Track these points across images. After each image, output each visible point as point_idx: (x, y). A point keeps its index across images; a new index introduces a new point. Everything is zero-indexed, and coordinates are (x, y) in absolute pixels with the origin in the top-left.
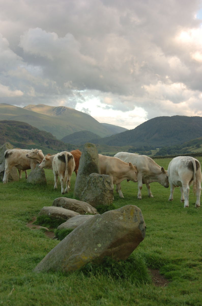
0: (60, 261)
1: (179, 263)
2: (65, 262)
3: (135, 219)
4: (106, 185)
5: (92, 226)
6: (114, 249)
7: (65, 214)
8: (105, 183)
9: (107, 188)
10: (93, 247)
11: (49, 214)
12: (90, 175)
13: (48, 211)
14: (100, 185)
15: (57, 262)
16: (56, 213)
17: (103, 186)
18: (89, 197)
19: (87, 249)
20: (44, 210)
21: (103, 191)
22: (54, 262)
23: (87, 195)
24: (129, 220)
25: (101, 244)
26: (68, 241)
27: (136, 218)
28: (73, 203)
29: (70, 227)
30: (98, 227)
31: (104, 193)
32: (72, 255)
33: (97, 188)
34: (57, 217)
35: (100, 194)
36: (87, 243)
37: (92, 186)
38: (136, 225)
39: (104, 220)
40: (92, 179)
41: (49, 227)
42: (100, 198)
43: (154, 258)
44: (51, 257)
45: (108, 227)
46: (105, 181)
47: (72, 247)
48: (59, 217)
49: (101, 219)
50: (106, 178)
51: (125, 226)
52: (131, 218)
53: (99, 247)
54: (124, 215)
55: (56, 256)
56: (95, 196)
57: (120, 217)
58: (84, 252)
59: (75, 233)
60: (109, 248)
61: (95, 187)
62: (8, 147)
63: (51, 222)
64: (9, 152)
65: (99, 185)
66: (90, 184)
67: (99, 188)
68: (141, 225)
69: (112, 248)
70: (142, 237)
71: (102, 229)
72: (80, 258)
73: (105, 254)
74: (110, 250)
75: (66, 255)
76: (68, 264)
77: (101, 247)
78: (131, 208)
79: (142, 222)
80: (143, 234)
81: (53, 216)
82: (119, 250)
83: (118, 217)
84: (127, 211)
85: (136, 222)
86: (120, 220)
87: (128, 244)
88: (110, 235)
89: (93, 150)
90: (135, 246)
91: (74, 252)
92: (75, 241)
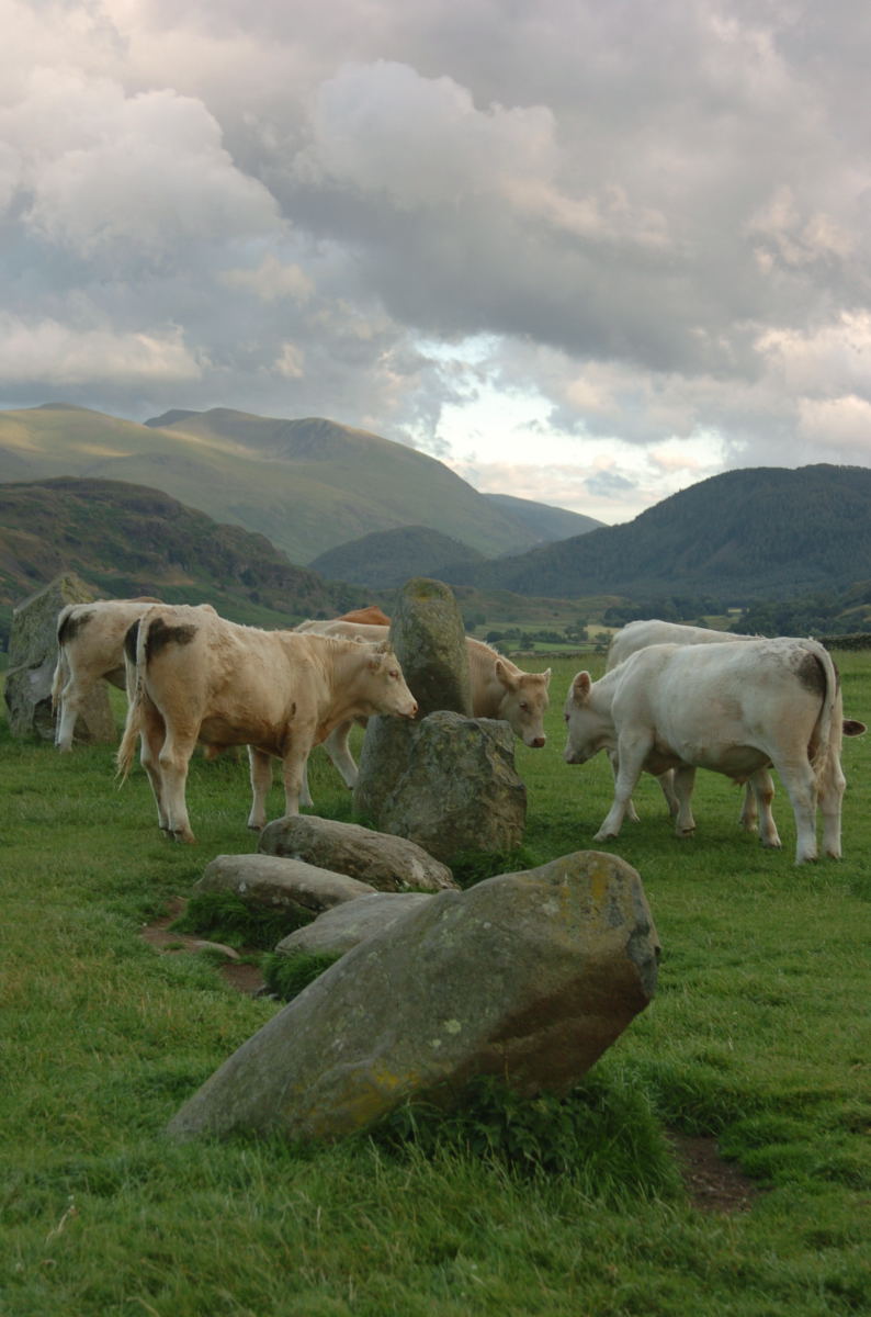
0: (278, 1093)
1: (808, 1110)
2: (301, 1096)
3: (612, 915)
4: (493, 764)
5: (420, 941)
6: (517, 1043)
7: (311, 889)
8: (488, 756)
9: (499, 777)
10: (427, 1033)
11: (243, 888)
12: (426, 718)
13: (236, 874)
14: (467, 762)
15: (265, 1097)
16: (273, 881)
17: (483, 770)
18: (419, 818)
19: (398, 1041)
20: (219, 872)
21: (479, 791)
22: (255, 1096)
23: (408, 806)
24: (588, 915)
25: (458, 1021)
26: (318, 1007)
27: (617, 908)
28: (348, 841)
29: (330, 946)
30: (450, 944)
31: (486, 800)
32: (330, 1066)
33: (454, 775)
34: (276, 900)
35: (466, 802)
36: (400, 1015)
37: (432, 769)
38: (617, 939)
39: (473, 916)
40: (435, 739)
41: (239, 944)
42: (465, 822)
43: (694, 1088)
44: (239, 1074)
45: (494, 945)
46: (489, 747)
47: (334, 1030)
48: (287, 900)
49: (461, 911)
50: (493, 733)
51: (569, 943)
52: (596, 909)
53: (448, 1034)
54: (561, 897)
55: (263, 1070)
56: (445, 811)
57: (545, 906)
58: (386, 1056)
59: (348, 972)
60: (494, 1039)
61: (448, 772)
62: (70, 593)
63: (248, 921)
64: (76, 615)
65: (464, 762)
66: (425, 761)
67: (462, 778)
68: (636, 940)
69: (510, 1040)
70: (643, 992)
71: (466, 955)
72: (365, 1078)
73: (477, 1063)
74: (499, 1047)
75: (305, 1068)
76: (314, 1105)
77: (458, 1035)
78: (596, 864)
79: (643, 929)
80: (647, 981)
81: (257, 896)
82: (539, 1051)
83: (536, 906)
84: (579, 876)
85: (615, 925)
86: (546, 918)
87: (581, 1022)
88: (499, 981)
89: (443, 611)
90: (610, 1032)
91: (341, 1055)
92: (345, 1004)
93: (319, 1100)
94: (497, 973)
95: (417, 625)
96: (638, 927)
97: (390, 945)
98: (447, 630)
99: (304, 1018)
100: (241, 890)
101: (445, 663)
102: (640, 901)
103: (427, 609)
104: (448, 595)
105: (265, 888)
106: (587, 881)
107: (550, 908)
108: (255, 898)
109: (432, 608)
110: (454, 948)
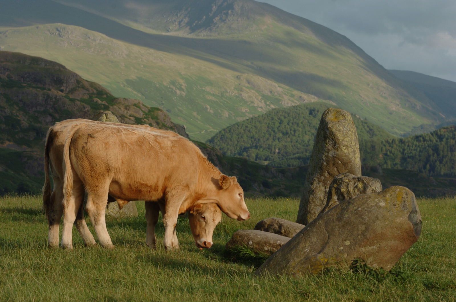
2: (294, 267)
3: (404, 206)
6: (369, 249)
10: (338, 245)
13: (248, 237)
24: (395, 207)
25: (349, 241)
27: (405, 204)
39: (355, 206)
45: (362, 215)
47: (305, 246)
51: (388, 215)
52: (398, 205)
53: (346, 245)
54: (386, 201)
57: (380, 203)
58: (324, 253)
59: (310, 227)
68: (412, 215)
69: (367, 247)
70: (414, 234)
71: (352, 219)
72: (317, 260)
73: (355, 255)
74: (363, 249)
75: (295, 258)
76: (299, 269)
77: (349, 245)
78: (398, 190)
79: (414, 212)
80: (416, 230)
81: (258, 247)
82: (377, 252)
83: (377, 203)
84: (393, 194)
85: (404, 210)
86: (380, 207)
87: (392, 243)
88: (363, 227)
89: (346, 126)
90: (403, 248)
91: (308, 254)
92: (309, 237)
93: (300, 268)
94: (363, 225)
95: (332, 133)
96: (412, 211)
97: (325, 218)
98: (348, 136)
99: (295, 243)
100: (250, 244)
101: (347, 154)
102: (413, 201)
103: (337, 125)
104: (349, 118)
105: (261, 243)
106: (395, 195)
107: (382, 204)
108: (256, 248)
109: (340, 124)
110: (348, 217)
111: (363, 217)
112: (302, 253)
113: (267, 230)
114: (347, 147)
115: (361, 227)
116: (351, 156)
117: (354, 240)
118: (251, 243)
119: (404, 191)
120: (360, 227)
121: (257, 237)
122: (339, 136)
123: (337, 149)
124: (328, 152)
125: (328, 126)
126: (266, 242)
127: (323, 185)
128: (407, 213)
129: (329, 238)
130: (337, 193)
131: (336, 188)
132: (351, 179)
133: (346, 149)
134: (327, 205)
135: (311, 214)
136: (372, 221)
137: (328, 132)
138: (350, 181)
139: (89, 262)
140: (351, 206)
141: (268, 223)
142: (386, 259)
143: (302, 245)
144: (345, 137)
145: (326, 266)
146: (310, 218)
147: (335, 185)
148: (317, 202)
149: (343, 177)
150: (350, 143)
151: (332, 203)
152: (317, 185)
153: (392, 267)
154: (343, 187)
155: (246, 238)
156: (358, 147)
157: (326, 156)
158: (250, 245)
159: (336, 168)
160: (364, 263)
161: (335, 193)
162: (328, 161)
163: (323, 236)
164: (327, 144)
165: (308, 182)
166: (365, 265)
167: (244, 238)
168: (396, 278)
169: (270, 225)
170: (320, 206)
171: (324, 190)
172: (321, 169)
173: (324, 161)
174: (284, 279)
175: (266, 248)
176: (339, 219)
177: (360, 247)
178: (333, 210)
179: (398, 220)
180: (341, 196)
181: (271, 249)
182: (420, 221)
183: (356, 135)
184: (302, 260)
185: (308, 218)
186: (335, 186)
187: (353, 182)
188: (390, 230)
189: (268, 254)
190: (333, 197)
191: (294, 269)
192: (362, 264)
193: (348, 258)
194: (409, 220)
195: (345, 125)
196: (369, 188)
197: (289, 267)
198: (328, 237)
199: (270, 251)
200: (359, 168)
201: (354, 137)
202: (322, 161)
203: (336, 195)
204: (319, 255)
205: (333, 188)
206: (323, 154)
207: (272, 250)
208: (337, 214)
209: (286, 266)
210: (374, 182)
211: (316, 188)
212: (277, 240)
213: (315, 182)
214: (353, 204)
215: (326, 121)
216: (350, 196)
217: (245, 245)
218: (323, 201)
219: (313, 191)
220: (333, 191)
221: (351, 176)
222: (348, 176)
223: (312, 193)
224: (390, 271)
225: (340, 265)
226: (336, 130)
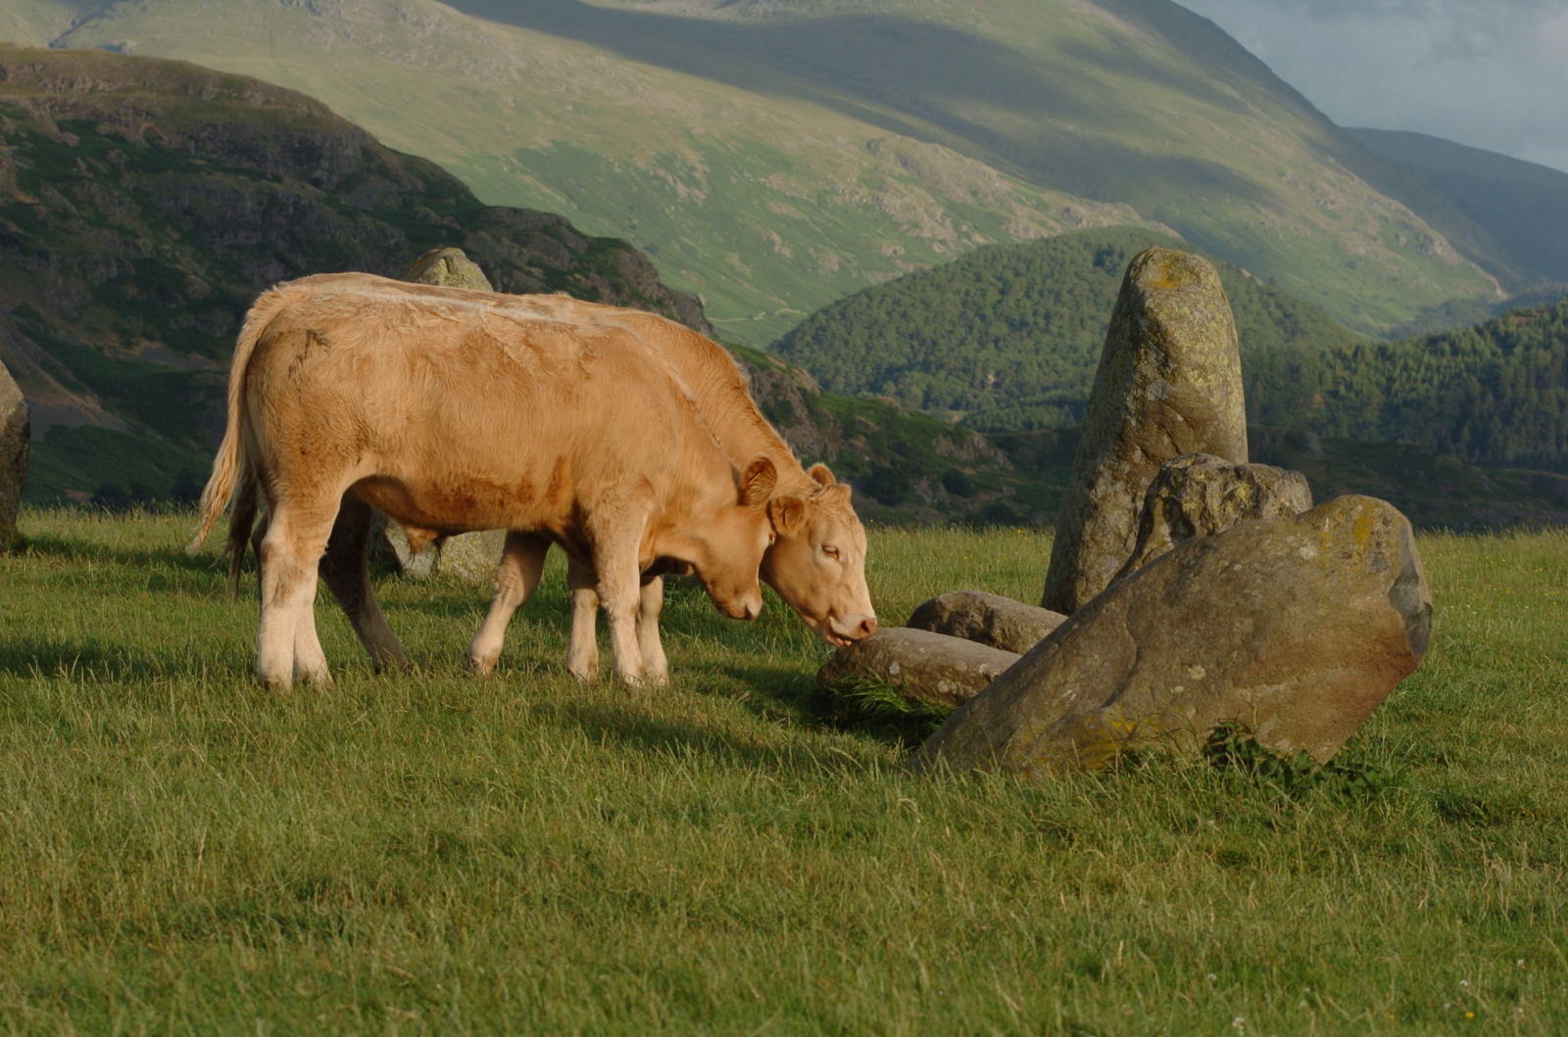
2: (1030, 746)
3: (1376, 560)
6: (1267, 691)
10: (1168, 680)
16: (940, 660)
24: (1349, 561)
25: (1203, 667)
27: (1381, 553)
30: (1197, 587)
39: (1223, 558)
48: (959, 687)
52: (1359, 554)
53: (1193, 680)
54: (1321, 542)
55: (986, 724)
57: (1303, 550)
68: (1402, 587)
69: (1258, 688)
70: (1409, 649)
71: (1214, 598)
72: (1100, 725)
73: (1222, 710)
74: (1247, 693)
75: (1033, 719)
76: (1043, 754)
77: (1202, 680)
78: (1360, 508)
79: (1409, 577)
80: (1414, 636)
81: (917, 681)
82: (1292, 703)
83: (1292, 549)
84: (1341, 520)
85: (1379, 571)
86: (1303, 562)
87: (1338, 675)
88: (1248, 624)
89: (1200, 306)
90: (1372, 691)
91: (1074, 706)
92: (1078, 655)
93: (1048, 749)
94: (1246, 616)
95: (1156, 327)
96: (1403, 574)
97: (1129, 594)
98: (1207, 337)
99: (1032, 672)
100: (892, 672)
101: (1202, 394)
102: (1407, 545)
103: (1173, 301)
104: (1211, 278)
105: (928, 670)
106: (1350, 525)
107: (1309, 552)
108: (912, 684)
109: (1182, 300)
110: (1200, 591)
111: (1247, 591)
112: (1055, 702)
113: (947, 629)
114: (1202, 369)
115: (1242, 623)
116: (1214, 401)
117: (1218, 664)
118: (895, 669)
119: (1378, 511)
120: (1238, 625)
121: (917, 652)
122: (1180, 336)
123: (1173, 377)
124: (1145, 384)
125: (1143, 304)
126: (942, 667)
127: (1126, 490)
128: (1387, 581)
129: (1139, 657)
130: (1168, 515)
131: (1166, 501)
132: (1213, 473)
133: (1199, 376)
134: (1139, 552)
135: (1087, 579)
136: (1274, 605)
137: (1143, 323)
138: (1210, 479)
139: (387, 723)
140: (1210, 558)
141: (950, 607)
142: (1319, 723)
143: (1054, 677)
144: (1197, 340)
145: (1130, 745)
146: (1083, 594)
147: (1164, 489)
148: (1108, 543)
149: (1189, 464)
150: (1211, 359)
151: (1154, 546)
152: (1107, 489)
153: (1336, 750)
154: (1188, 498)
155: (879, 655)
156: (1239, 372)
157: (1135, 398)
158: (894, 676)
159: (1169, 435)
160: (1249, 737)
161: (1165, 514)
162: (1142, 415)
163: (1120, 649)
164: (1139, 359)
165: (1080, 478)
166: (1252, 743)
167: (875, 655)
168: (1349, 783)
169: (957, 613)
170: (1117, 554)
171: (1130, 506)
172: (1122, 440)
173: (1130, 414)
174: (994, 782)
175: (943, 687)
176: (1173, 598)
177: (1236, 685)
178: (1155, 569)
179: (1358, 604)
180: (1182, 526)
181: (958, 690)
182: (1428, 605)
183: (1232, 335)
184: (1053, 726)
185: (1079, 594)
186: (1165, 492)
187: (1220, 480)
188: (1331, 633)
189: (949, 706)
190: (1156, 527)
191: (1028, 753)
192: (1242, 740)
193: (1197, 722)
194: (1392, 604)
195: (1199, 301)
196: (1271, 499)
197: (1012, 748)
198: (1138, 653)
199: (957, 696)
200: (1240, 439)
201: (1225, 341)
202: (1123, 413)
203: (1167, 521)
204: (1107, 710)
205: (1157, 500)
206: (1128, 391)
207: (962, 692)
208: (1166, 581)
209: (1003, 744)
210: (1287, 483)
211: (1103, 499)
212: (979, 663)
213: (1101, 481)
214: (1216, 550)
215: (1137, 288)
216: (1211, 526)
217: (877, 676)
218: (1126, 540)
219: (1096, 507)
220: (1158, 509)
221: (1216, 462)
222: (1205, 461)
223: (1090, 516)
224: (1331, 764)
225: (1172, 743)
226: (1171, 319)
